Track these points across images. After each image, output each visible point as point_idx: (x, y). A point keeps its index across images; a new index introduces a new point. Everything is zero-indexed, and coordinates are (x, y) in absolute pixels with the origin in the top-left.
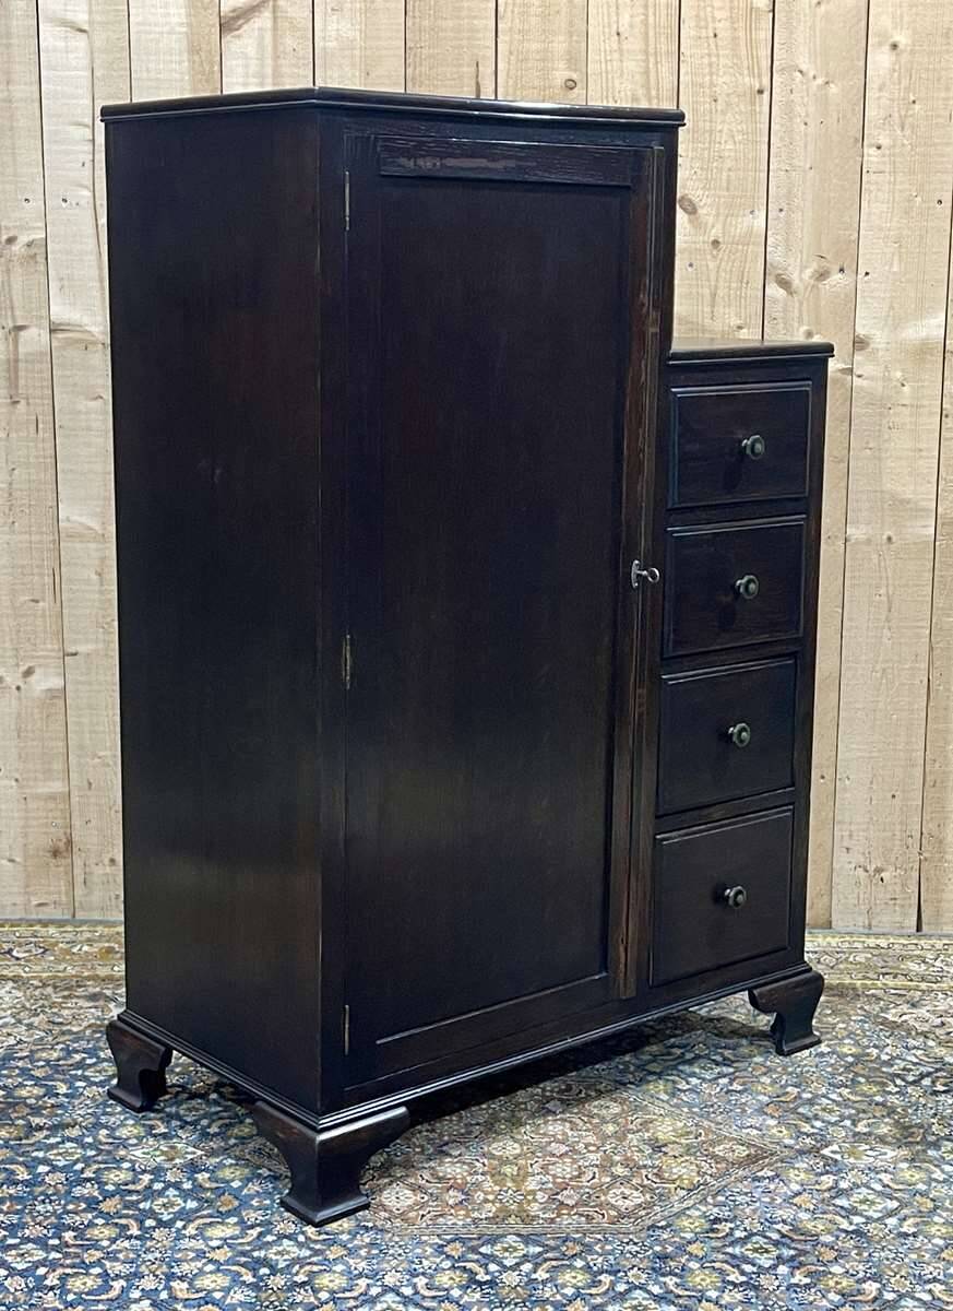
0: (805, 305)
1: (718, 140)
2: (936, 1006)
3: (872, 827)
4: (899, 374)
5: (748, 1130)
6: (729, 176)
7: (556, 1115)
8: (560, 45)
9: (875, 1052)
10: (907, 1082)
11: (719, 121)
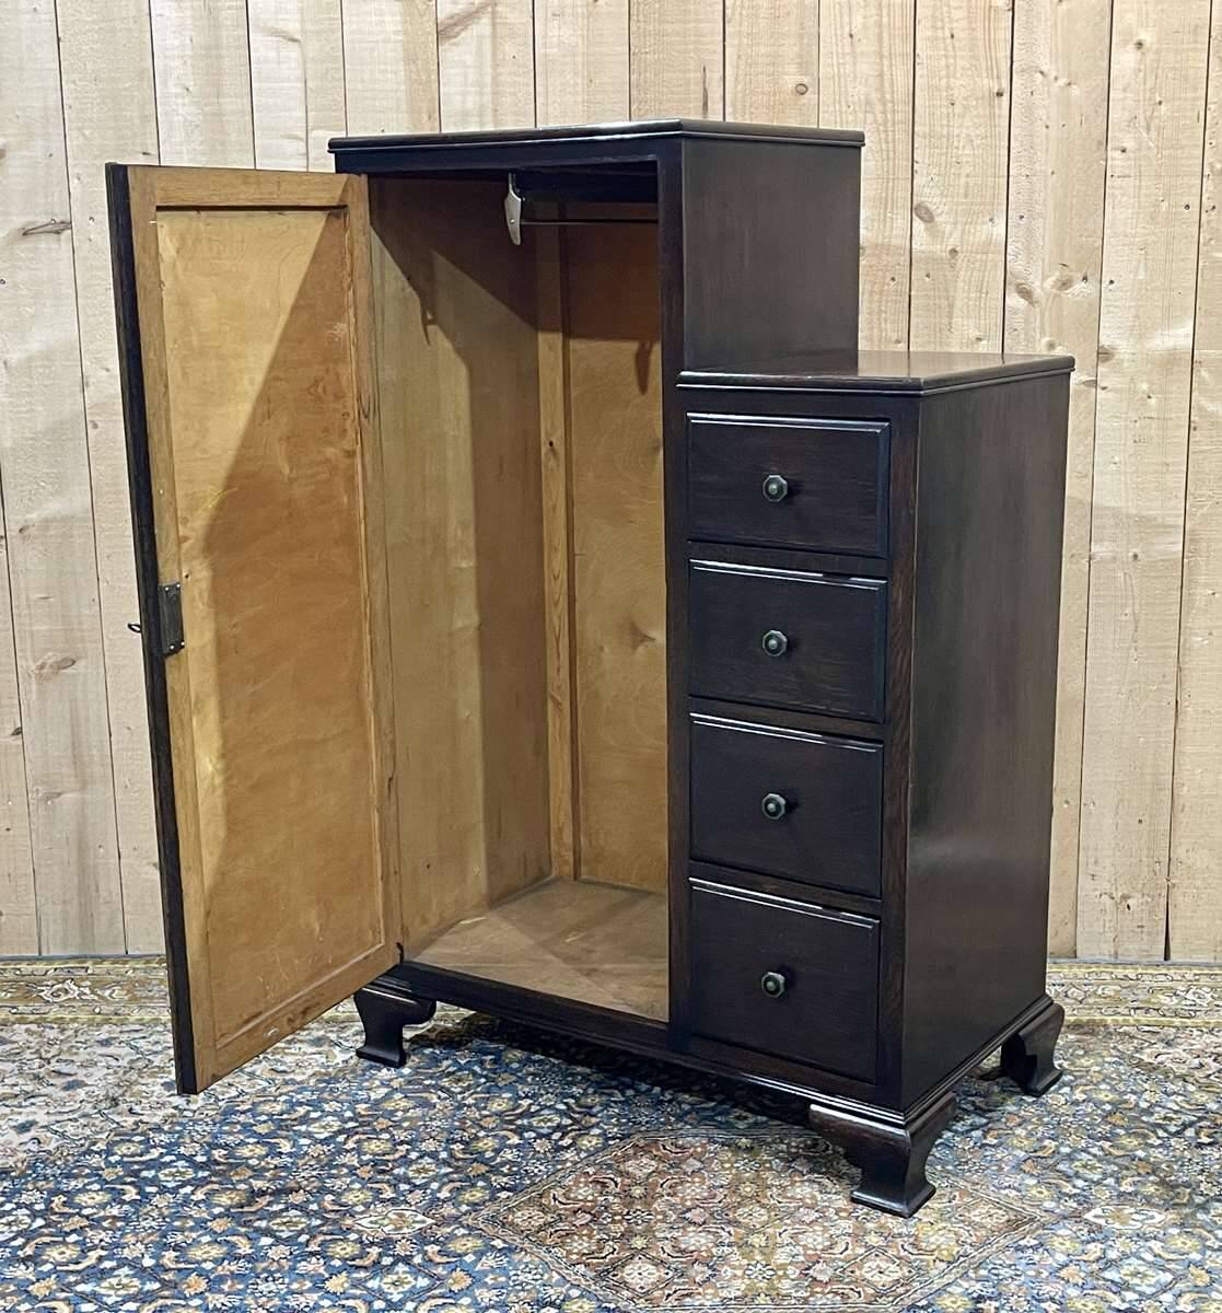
0: (1047, 314)
1: (956, 144)
2: (1192, 1045)
3: (1118, 853)
4: (1145, 386)
5: (1007, 1191)
6: (967, 183)
7: (804, 1175)
8: (790, 49)
9: (1133, 1098)
10: (1169, 1133)
11: (956, 125)
